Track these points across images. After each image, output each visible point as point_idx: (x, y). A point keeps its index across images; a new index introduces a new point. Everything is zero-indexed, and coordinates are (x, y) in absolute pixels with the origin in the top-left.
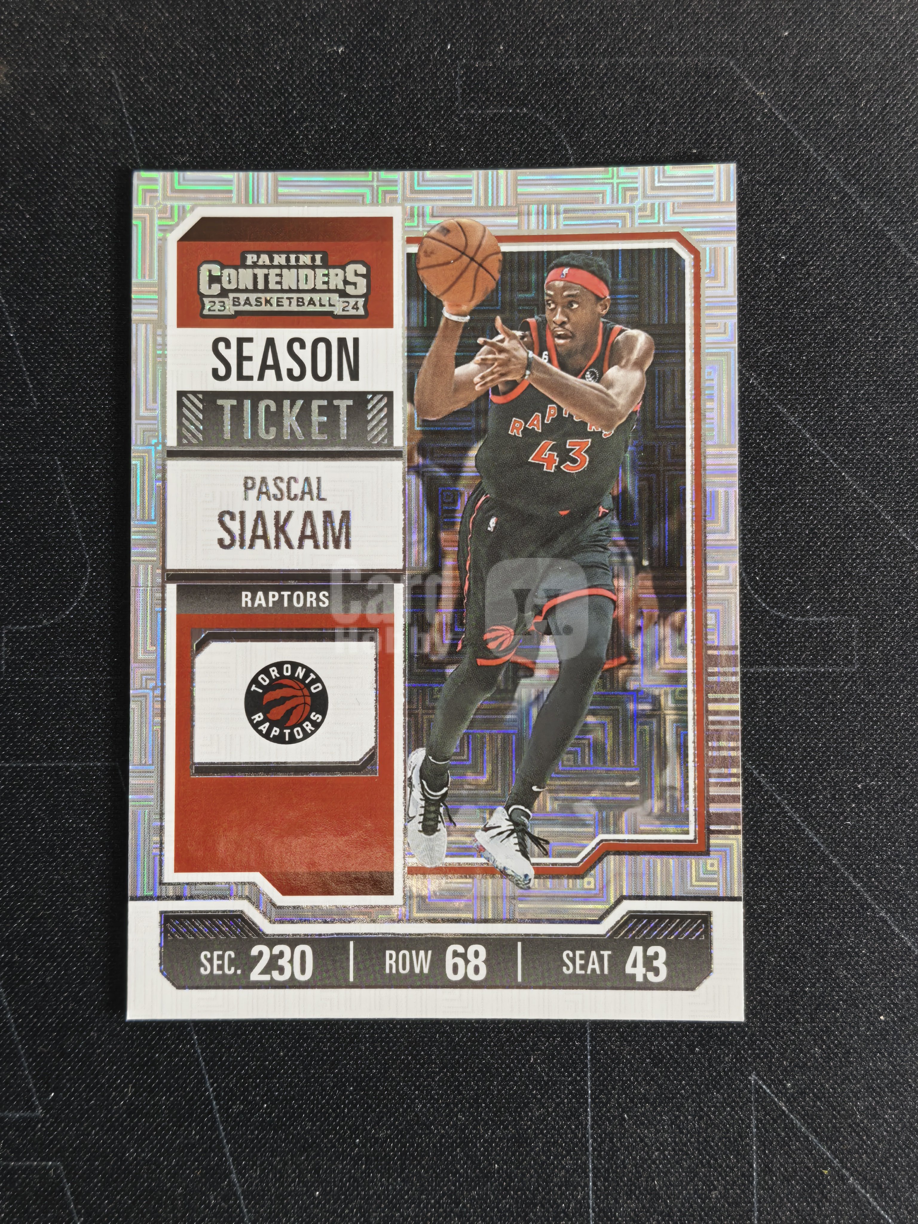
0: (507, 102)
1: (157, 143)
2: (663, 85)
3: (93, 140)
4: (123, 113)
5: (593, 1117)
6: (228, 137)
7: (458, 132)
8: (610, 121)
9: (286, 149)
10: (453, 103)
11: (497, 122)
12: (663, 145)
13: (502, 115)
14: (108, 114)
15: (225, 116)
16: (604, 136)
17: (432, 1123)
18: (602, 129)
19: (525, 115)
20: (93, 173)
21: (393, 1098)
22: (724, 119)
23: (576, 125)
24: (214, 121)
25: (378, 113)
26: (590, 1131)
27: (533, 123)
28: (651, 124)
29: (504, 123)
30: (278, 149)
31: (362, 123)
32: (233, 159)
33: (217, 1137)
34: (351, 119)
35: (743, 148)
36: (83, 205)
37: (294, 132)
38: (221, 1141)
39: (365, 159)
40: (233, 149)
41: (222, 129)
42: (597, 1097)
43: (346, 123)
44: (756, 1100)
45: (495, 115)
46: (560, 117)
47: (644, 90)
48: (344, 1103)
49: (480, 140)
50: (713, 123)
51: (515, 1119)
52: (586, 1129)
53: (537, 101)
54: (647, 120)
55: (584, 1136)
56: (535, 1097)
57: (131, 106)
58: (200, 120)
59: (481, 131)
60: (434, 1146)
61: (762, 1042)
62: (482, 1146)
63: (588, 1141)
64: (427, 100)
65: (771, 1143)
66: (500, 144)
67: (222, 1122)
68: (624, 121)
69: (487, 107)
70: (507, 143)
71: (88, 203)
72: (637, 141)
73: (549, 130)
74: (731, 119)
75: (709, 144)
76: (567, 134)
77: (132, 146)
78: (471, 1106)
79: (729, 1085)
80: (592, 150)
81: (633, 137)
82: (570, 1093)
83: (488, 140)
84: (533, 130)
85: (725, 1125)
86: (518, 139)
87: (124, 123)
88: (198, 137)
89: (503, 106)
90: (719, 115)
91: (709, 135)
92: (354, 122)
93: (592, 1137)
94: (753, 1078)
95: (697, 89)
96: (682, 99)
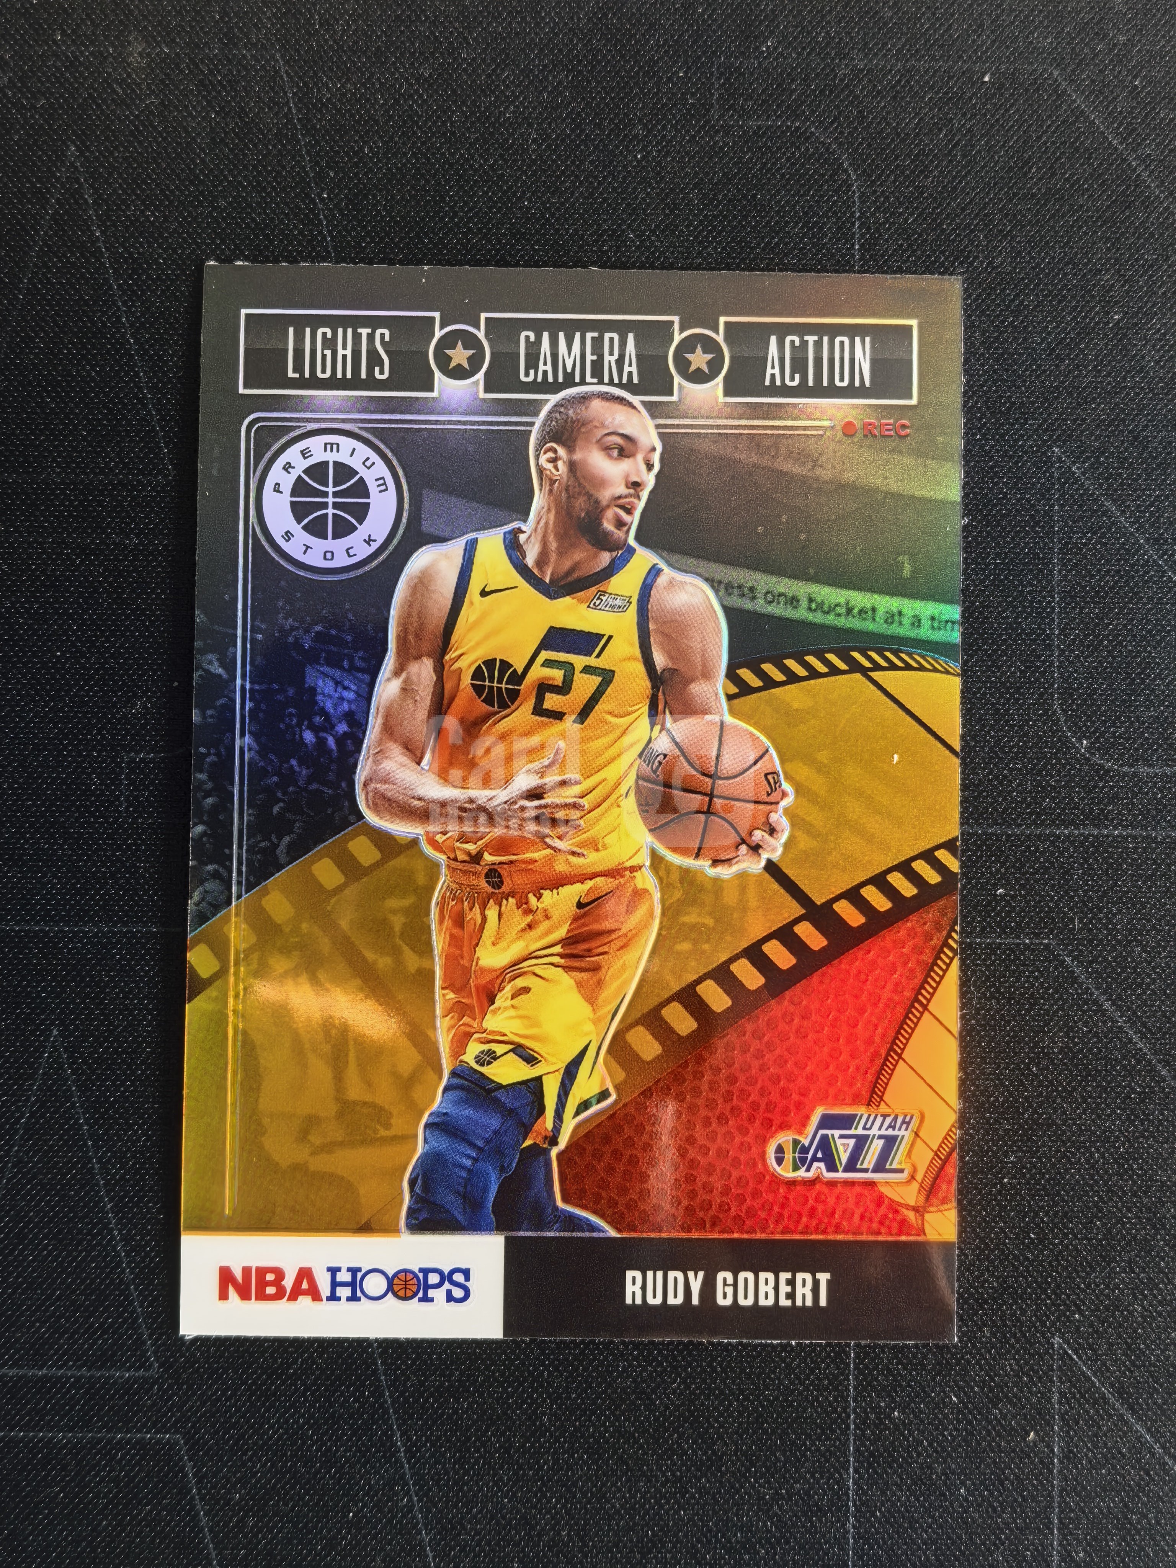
0: (775, 112)
1: (331, 147)
2: (971, 98)
3: (251, 140)
4: (290, 109)
5: (855, 1388)
6: (423, 143)
7: (712, 148)
8: (903, 140)
9: (496, 161)
10: (708, 111)
11: (762, 137)
12: (969, 172)
13: (769, 128)
14: (270, 108)
15: (420, 117)
16: (896, 159)
17: (654, 1391)
18: (893, 150)
19: (797, 128)
20: (250, 183)
21: (606, 1358)
22: (1045, 143)
23: (861, 144)
24: (405, 122)
25: (612, 120)
26: (853, 1404)
27: (807, 139)
28: (954, 146)
29: (770, 138)
30: (486, 160)
31: (592, 131)
32: (428, 171)
33: (381, 1406)
34: (578, 126)
35: (1067, 180)
36: (237, 224)
37: (507, 140)
38: (386, 1411)
39: (596, 177)
40: (428, 159)
41: (414, 133)
42: (862, 1362)
43: (572, 130)
44: (1060, 1368)
45: (759, 127)
46: (841, 133)
47: (947, 104)
48: (543, 1364)
49: (740, 158)
50: (1032, 147)
51: (758, 1388)
52: (847, 1401)
53: (813, 112)
54: (950, 141)
55: (844, 1410)
56: (783, 1360)
57: (300, 99)
58: (387, 121)
59: (742, 147)
60: (656, 1419)
61: (1068, 1296)
62: (716, 1421)
63: (848, 1417)
64: (675, 105)
65: (1077, 1423)
66: (765, 164)
67: (388, 1387)
68: (921, 140)
69: (749, 117)
70: (774, 164)
71: (243, 220)
72: (937, 167)
73: (827, 149)
74: (1054, 143)
75: (1025, 174)
76: (850, 154)
77: (300, 150)
78: (704, 1370)
79: (1025, 1349)
80: (880, 175)
81: (932, 161)
82: (829, 1356)
83: (751, 159)
84: (807, 149)
85: (1020, 1400)
86: (788, 159)
87: (290, 121)
88: (385, 143)
89: (768, 117)
90: (1039, 138)
91: (1026, 163)
92: (582, 131)
93: (855, 1412)
94: (1057, 1340)
95: (1012, 106)
96: (993, 116)
